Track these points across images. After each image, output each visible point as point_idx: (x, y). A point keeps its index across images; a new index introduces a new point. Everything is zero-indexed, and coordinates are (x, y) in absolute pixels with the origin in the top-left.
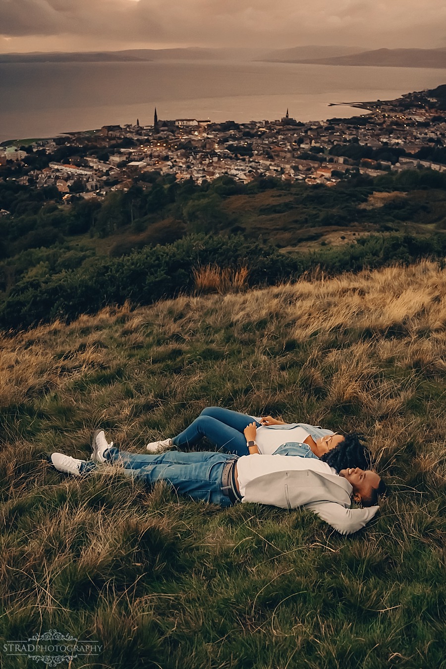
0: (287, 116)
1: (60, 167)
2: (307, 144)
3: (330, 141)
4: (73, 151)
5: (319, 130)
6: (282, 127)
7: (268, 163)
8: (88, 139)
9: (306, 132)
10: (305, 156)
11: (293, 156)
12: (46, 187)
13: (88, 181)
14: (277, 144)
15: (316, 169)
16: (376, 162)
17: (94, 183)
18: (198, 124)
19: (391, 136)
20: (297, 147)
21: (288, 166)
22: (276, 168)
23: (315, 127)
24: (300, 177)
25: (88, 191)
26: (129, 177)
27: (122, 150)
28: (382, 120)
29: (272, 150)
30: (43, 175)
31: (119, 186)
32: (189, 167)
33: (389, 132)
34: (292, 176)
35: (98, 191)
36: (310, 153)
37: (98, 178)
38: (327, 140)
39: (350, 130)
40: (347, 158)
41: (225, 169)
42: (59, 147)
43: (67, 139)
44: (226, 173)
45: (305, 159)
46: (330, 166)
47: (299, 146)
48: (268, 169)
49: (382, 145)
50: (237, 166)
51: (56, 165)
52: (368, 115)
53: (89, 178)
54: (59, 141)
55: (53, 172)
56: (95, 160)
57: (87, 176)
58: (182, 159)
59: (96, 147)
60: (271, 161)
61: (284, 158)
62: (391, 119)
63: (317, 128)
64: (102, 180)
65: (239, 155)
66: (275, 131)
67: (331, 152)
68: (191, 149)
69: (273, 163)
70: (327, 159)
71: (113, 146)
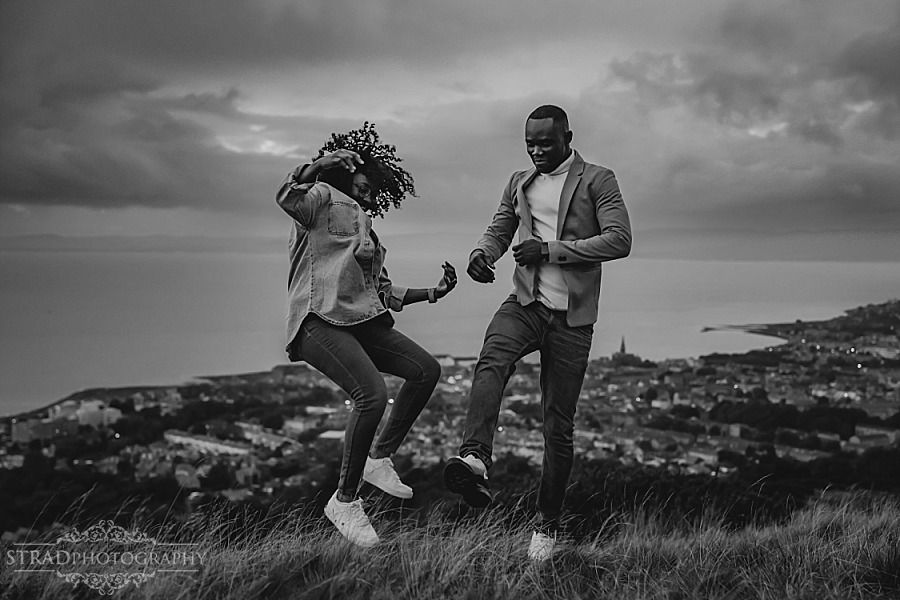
0: (623, 349)
1: (185, 440)
2: (664, 400)
3: (708, 394)
4: (215, 411)
5: (687, 375)
6: (612, 370)
7: (590, 435)
8: (244, 388)
9: (661, 378)
10: (661, 422)
11: (639, 423)
12: (153, 478)
13: (238, 466)
14: (604, 400)
15: (687, 448)
16: (806, 435)
17: (251, 471)
18: (456, 364)
19: (833, 385)
20: (646, 406)
21: (629, 442)
22: (606, 445)
23: (678, 370)
24: (655, 463)
25: (237, 487)
26: (320, 460)
27: (310, 409)
28: (810, 357)
29: (598, 411)
30: (149, 456)
31: (299, 478)
32: (437, 442)
33: (827, 377)
34: (640, 460)
35: (257, 486)
36: (673, 417)
37: (260, 462)
38: (703, 393)
39: (746, 375)
40: (746, 427)
41: (506, 445)
42: (186, 402)
43: (205, 388)
44: (510, 453)
45: (663, 428)
46: (714, 442)
47: (650, 403)
48: (591, 447)
49: (815, 402)
50: (530, 440)
51: (177, 435)
52: (781, 346)
53: (242, 461)
54: (189, 391)
55: (171, 449)
56: (255, 427)
57: (238, 459)
58: (424, 427)
59: (259, 403)
60: (596, 432)
61: (622, 426)
62: (828, 355)
63: (681, 373)
64: (267, 466)
65: (533, 421)
66: (601, 377)
67: (713, 415)
68: (440, 409)
69: (600, 436)
70: (708, 428)
71: (292, 403)
